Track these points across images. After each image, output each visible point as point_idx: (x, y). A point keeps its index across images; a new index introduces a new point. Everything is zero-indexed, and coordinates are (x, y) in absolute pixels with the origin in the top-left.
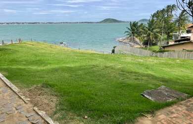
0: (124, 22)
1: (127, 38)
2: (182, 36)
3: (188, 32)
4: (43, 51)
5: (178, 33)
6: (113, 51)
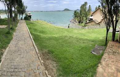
0: (71, 11)
1: (73, 20)
2: (90, 18)
3: (92, 16)
5: (89, 17)
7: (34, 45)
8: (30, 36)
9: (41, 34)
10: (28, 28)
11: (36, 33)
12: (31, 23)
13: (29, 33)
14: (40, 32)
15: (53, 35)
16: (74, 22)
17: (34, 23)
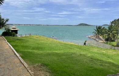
0: (92, 26)
1: (94, 36)
4: (43, 42)
6: (85, 44)
7: (22, 62)
8: (15, 54)
9: (34, 51)
10: (12, 46)
11: (26, 50)
12: (18, 39)
13: (13, 51)
14: (34, 49)
15: (54, 51)
16: (96, 39)
17: (22, 39)
